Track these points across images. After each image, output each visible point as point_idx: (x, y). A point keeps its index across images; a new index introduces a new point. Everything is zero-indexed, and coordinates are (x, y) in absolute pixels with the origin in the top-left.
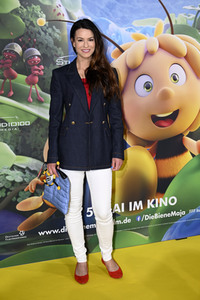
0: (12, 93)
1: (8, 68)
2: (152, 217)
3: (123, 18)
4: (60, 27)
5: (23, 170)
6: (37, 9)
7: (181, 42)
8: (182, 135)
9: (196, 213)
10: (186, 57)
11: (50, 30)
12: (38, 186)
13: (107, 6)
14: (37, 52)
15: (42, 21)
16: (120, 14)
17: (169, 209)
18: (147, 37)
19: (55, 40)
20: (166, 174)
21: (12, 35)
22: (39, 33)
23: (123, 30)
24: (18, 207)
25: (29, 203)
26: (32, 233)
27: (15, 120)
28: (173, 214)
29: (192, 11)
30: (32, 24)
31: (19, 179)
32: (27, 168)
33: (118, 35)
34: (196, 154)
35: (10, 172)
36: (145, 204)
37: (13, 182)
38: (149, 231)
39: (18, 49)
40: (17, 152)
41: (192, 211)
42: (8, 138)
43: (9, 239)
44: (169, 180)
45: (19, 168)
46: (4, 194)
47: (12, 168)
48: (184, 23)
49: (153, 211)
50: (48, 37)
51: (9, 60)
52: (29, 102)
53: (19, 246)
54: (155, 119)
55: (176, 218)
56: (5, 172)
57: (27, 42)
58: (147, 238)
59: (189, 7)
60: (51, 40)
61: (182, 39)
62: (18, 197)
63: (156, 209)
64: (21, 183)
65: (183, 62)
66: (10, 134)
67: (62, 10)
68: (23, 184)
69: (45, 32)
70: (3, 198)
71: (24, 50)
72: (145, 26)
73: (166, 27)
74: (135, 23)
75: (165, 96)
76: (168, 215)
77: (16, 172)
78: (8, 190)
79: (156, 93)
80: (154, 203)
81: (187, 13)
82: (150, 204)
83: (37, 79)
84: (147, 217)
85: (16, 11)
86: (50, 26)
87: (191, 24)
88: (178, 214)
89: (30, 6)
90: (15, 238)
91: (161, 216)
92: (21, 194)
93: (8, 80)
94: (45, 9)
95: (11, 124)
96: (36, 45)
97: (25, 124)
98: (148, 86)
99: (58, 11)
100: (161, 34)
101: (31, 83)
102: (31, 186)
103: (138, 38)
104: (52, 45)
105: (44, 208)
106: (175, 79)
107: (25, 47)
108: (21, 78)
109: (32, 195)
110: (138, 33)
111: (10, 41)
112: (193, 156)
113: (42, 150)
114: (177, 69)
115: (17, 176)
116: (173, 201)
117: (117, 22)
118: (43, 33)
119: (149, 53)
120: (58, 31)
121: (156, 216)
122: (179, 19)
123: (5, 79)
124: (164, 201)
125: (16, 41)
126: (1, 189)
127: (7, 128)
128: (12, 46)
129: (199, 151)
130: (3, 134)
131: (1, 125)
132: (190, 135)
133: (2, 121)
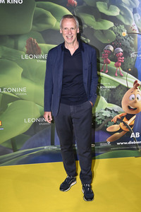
4: (134, 37)
5: (111, 111)
6: (123, 27)
11: (128, 39)
12: (118, 119)
14: (121, 50)
15: (124, 34)
19: (131, 43)
21: (109, 41)
22: (123, 40)
24: (108, 130)
25: (113, 128)
26: (114, 143)
27: (108, 85)
30: (119, 35)
31: (108, 115)
32: (113, 110)
37: (106, 117)
39: (112, 48)
40: (108, 102)
42: (105, 94)
43: (102, 145)
45: (109, 110)
46: (101, 123)
47: (105, 110)
50: (127, 42)
52: (116, 76)
53: (107, 149)
56: (102, 111)
57: (116, 45)
60: (129, 43)
62: (107, 124)
64: (109, 117)
66: (105, 92)
67: (136, 28)
68: (111, 118)
70: (100, 125)
77: (108, 111)
78: (103, 121)
83: (120, 64)
85: (111, 29)
86: (129, 36)
89: (119, 25)
90: (105, 145)
92: (109, 123)
94: (126, 27)
95: (106, 87)
96: (120, 47)
97: (113, 87)
99: (133, 28)
101: (117, 66)
102: (115, 119)
104: (129, 46)
105: (121, 130)
107: (115, 47)
108: (112, 63)
109: (115, 124)
111: (108, 44)
113: (121, 101)
115: (107, 114)
118: (125, 40)
125: (111, 44)
126: (99, 120)
127: (104, 89)
130: (102, 92)
131: (101, 87)
133: (102, 85)
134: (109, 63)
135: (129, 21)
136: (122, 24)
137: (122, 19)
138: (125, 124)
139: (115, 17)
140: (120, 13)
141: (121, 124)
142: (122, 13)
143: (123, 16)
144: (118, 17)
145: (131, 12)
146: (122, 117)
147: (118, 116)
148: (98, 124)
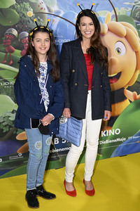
0: (12, 62)
1: (8, 46)
2: (105, 142)
4: (42, 17)
6: (27, 5)
7: (123, 27)
8: (123, 88)
9: (133, 139)
10: (126, 37)
15: (30, 13)
17: (115, 137)
20: (113, 114)
21: (11, 23)
22: (29, 22)
24: (18, 138)
25: (24, 134)
28: (118, 140)
30: (24, 15)
34: (133, 100)
35: (12, 115)
39: (15, 32)
41: (130, 138)
42: (10, 92)
43: (12, 159)
44: (115, 118)
46: (8, 129)
47: (13, 112)
48: (124, 14)
50: (34, 24)
51: (8, 40)
53: (18, 163)
55: (120, 142)
56: (8, 114)
57: (21, 28)
58: (101, 156)
59: (128, 3)
61: (123, 25)
62: (17, 131)
63: (107, 137)
65: (124, 40)
66: (11, 90)
67: (44, 6)
69: (33, 21)
70: (7, 132)
71: (19, 33)
72: (99, 16)
73: (113, 17)
76: (115, 141)
78: (10, 127)
80: (106, 133)
81: (127, 7)
82: (103, 134)
84: (101, 142)
85: (13, 7)
86: (36, 17)
87: (129, 14)
88: (121, 140)
89: (22, 3)
90: (16, 158)
91: (110, 141)
93: (9, 54)
94: (32, 5)
95: (12, 83)
96: (26, 30)
99: (41, 6)
100: (109, 22)
106: (119, 52)
107: (19, 31)
108: (17, 52)
111: (10, 27)
112: (131, 102)
114: (120, 45)
116: (118, 132)
118: (31, 22)
119: (101, 34)
120: (41, 20)
121: (107, 142)
122: (121, 11)
123: (6, 53)
124: (112, 132)
125: (14, 27)
126: (6, 126)
127: (9, 85)
128: (11, 30)
129: (135, 99)
130: (6, 89)
131: (5, 84)
132: (129, 89)
133: (6, 81)
134: (13, 52)
136: (27, 1)
148: (4, 131)
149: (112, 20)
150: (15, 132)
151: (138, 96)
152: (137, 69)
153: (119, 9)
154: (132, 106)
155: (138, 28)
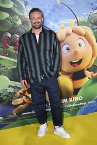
0: (8, 54)
1: (5, 44)
2: (72, 106)
3: (56, 19)
4: (27, 25)
5: (14, 87)
6: (17, 17)
7: (83, 29)
8: (84, 70)
9: (91, 103)
10: (84, 36)
11: (23, 26)
12: (21, 94)
13: (48, 15)
14: (18, 36)
15: (19, 22)
16: (54, 18)
17: (79, 102)
18: (67, 27)
19: (26, 30)
20: (77, 87)
21: (6, 29)
22: (18, 28)
23: (56, 25)
24: (12, 103)
25: (17, 101)
26: (19, 114)
27: (10, 66)
28: (81, 104)
29: (87, 15)
30: (15, 24)
32: (16, 86)
33: (53, 27)
34: (90, 77)
35: (8, 88)
36: (68, 100)
37: (10, 93)
38: (71, 112)
39: (9, 35)
40: (11, 80)
41: (89, 102)
42: (7, 74)
43: (9, 117)
44: (79, 89)
45: (12, 87)
46: (6, 98)
47: (9, 87)
48: (83, 20)
49: (72, 103)
50: (22, 29)
51: (5, 40)
52: (15, 58)
53: (14, 120)
54: (72, 63)
55: (83, 105)
56: (6, 88)
57: (13, 32)
58: (70, 114)
59: (86, 13)
60: (24, 31)
61: (83, 28)
62: (12, 99)
64: (13, 93)
65: (83, 38)
66: (7, 72)
68: (14, 93)
69: (21, 27)
70: (5, 100)
71: (12, 35)
72: (66, 23)
73: (75, 23)
74: (61, 22)
75: (76, 53)
76: (79, 104)
77: (11, 88)
78: (8, 96)
79: (71, 52)
80: (72, 99)
81: (85, 16)
82: (70, 100)
84: (69, 106)
85: (7, 19)
87: (86, 21)
89: (14, 16)
90: (12, 116)
91: (76, 105)
92: (14, 97)
94: (20, 17)
96: (17, 33)
97: (14, 67)
98: (68, 49)
100: (73, 26)
101: (16, 50)
102: (18, 94)
103: (63, 28)
105: (24, 103)
106: (80, 46)
107: (12, 34)
108: (11, 47)
109: (19, 98)
110: (63, 26)
111: (6, 32)
112: (89, 78)
114: (81, 41)
115: (11, 90)
116: (81, 98)
117: (53, 22)
118: (20, 28)
119: (68, 35)
120: (27, 26)
121: (74, 105)
122: (81, 19)
123: (4, 48)
124: (76, 99)
125: (9, 32)
126: (5, 96)
127: (6, 69)
128: (7, 34)
129: (92, 76)
130: (4, 72)
131: (3, 68)
132: (88, 70)
133: (4, 67)
134: (8, 47)
135: (23, 12)
136: (17, 14)
137: (16, 11)
138: (27, 97)
139: (10, 9)
140: (14, 5)
141: (24, 97)
142: (16, 5)
143: (16, 7)
144: (12, 9)
145: (23, 4)
146: (25, 92)
147: (21, 91)
148: (4, 99)
149: (75, 25)
150: (11, 100)
151: (94, 75)
152: (93, 57)
153: (80, 17)
154: (90, 81)
155: (93, 29)
